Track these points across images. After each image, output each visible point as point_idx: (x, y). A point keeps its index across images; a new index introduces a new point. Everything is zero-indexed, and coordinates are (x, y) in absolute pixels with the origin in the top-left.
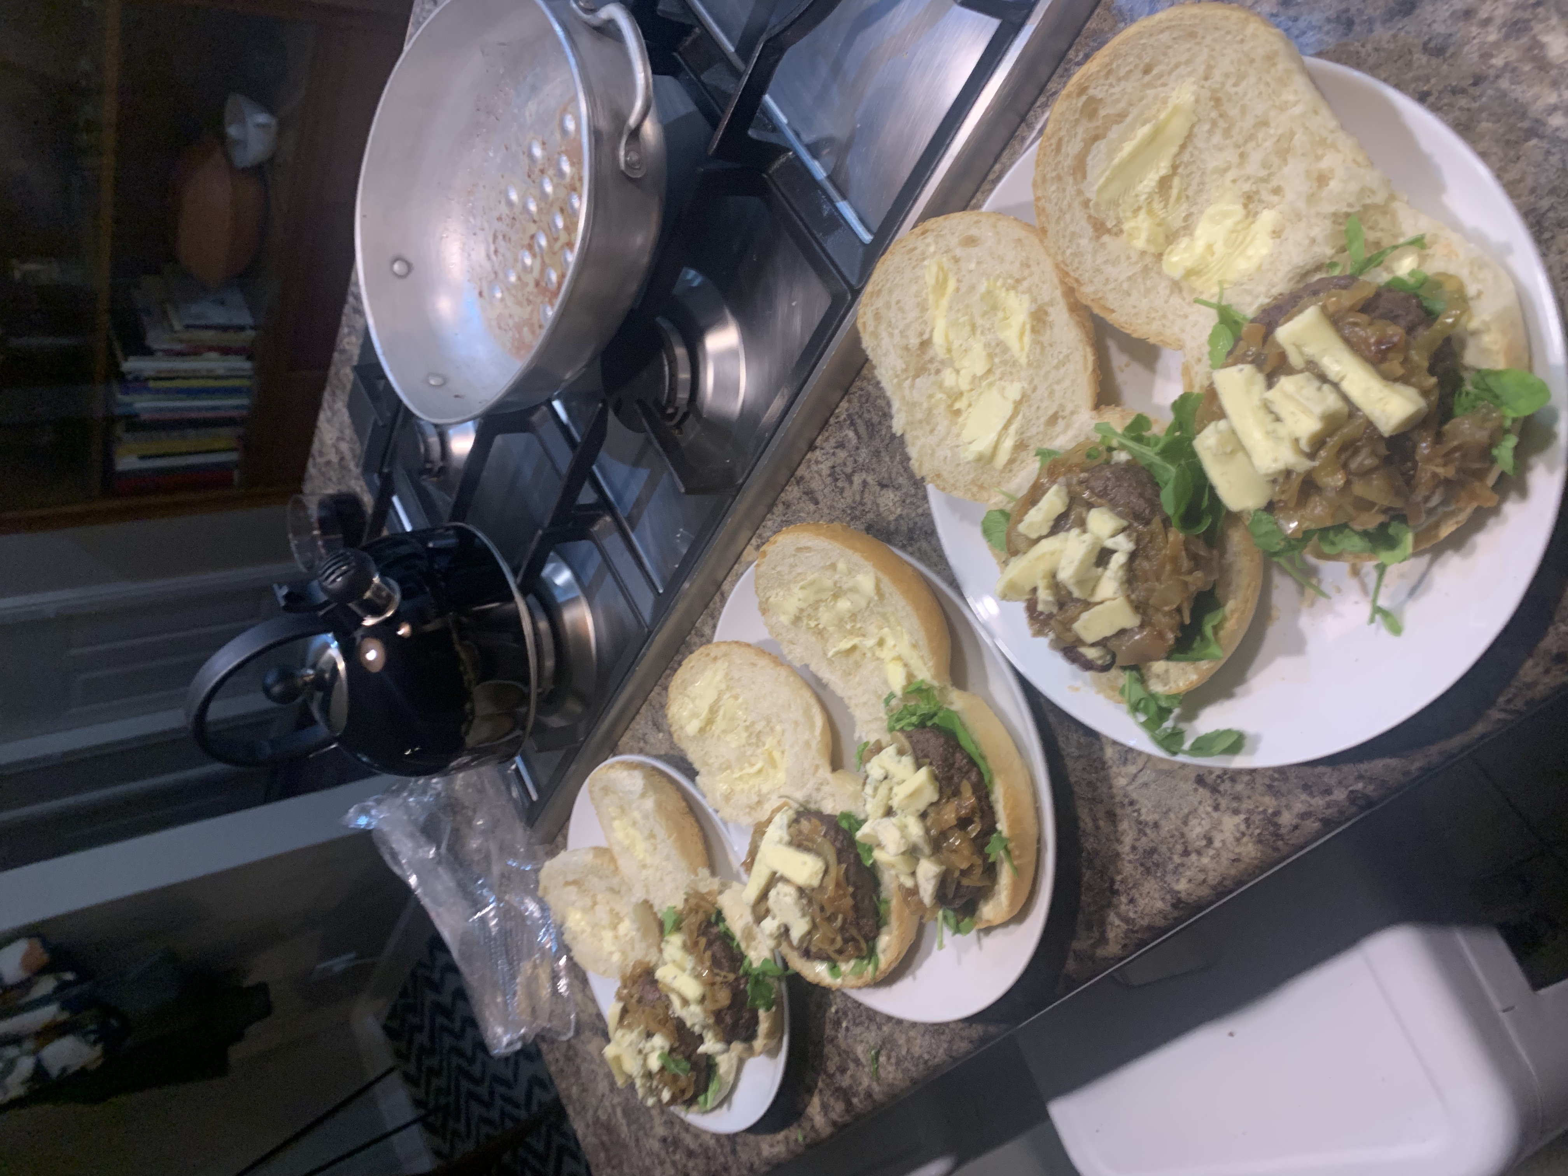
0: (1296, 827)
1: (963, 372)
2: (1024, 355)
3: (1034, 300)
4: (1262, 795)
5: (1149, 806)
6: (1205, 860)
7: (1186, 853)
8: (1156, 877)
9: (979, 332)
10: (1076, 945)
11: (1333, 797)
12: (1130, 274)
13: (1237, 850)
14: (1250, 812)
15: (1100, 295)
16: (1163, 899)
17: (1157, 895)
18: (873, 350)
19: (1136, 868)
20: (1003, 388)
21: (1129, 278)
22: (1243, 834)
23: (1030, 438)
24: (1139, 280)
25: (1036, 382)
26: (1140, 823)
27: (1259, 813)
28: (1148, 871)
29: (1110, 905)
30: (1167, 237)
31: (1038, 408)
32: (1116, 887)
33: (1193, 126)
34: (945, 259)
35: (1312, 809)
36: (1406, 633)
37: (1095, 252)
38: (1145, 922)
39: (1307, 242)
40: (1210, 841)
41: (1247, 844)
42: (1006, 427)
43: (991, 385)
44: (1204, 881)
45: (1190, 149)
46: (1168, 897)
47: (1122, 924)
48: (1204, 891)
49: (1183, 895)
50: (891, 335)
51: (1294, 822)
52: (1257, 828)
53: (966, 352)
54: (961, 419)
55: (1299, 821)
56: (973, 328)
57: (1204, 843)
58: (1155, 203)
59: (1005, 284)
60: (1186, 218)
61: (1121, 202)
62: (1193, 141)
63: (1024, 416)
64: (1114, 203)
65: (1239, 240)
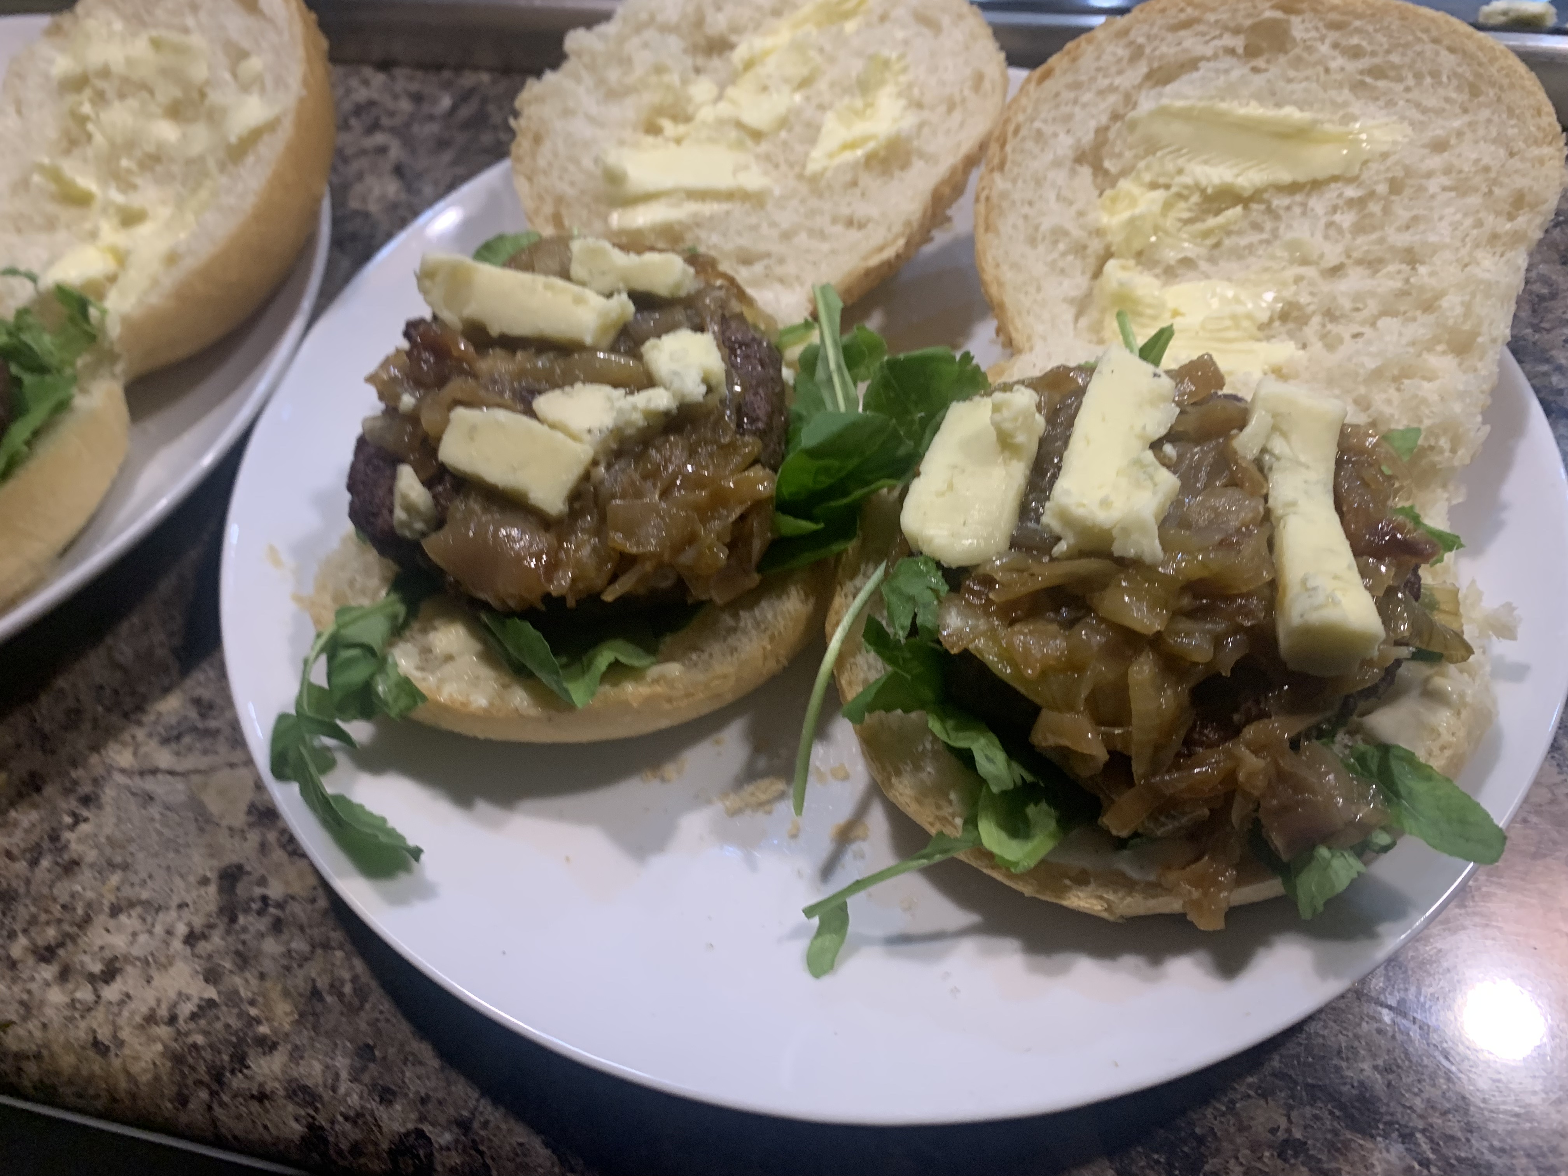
0: (262, 1097)
1: (727, 101)
2: (822, 165)
3: (912, 133)
4: (286, 993)
5: (108, 830)
7: (46, 954)
9: (805, 93)
11: (382, 1113)
12: (1062, 227)
13: (125, 1034)
14: (232, 998)
15: (1007, 204)
20: (747, 165)
21: (1058, 231)
22: (172, 1020)
26: (54, 838)
27: (240, 1016)
30: (1144, 252)
31: (755, 227)
35: (327, 1095)
36: (827, 981)
40: (110, 973)
43: (738, 146)
45: (1298, 198)
51: (270, 1086)
52: (206, 1033)
53: (765, 89)
54: (650, 139)
55: (281, 1092)
56: (804, 83)
57: (97, 968)
58: (1182, 205)
59: (910, 86)
60: (1187, 263)
61: (1159, 154)
62: (1309, 194)
63: (728, 213)
64: (1151, 147)
65: (1231, 334)
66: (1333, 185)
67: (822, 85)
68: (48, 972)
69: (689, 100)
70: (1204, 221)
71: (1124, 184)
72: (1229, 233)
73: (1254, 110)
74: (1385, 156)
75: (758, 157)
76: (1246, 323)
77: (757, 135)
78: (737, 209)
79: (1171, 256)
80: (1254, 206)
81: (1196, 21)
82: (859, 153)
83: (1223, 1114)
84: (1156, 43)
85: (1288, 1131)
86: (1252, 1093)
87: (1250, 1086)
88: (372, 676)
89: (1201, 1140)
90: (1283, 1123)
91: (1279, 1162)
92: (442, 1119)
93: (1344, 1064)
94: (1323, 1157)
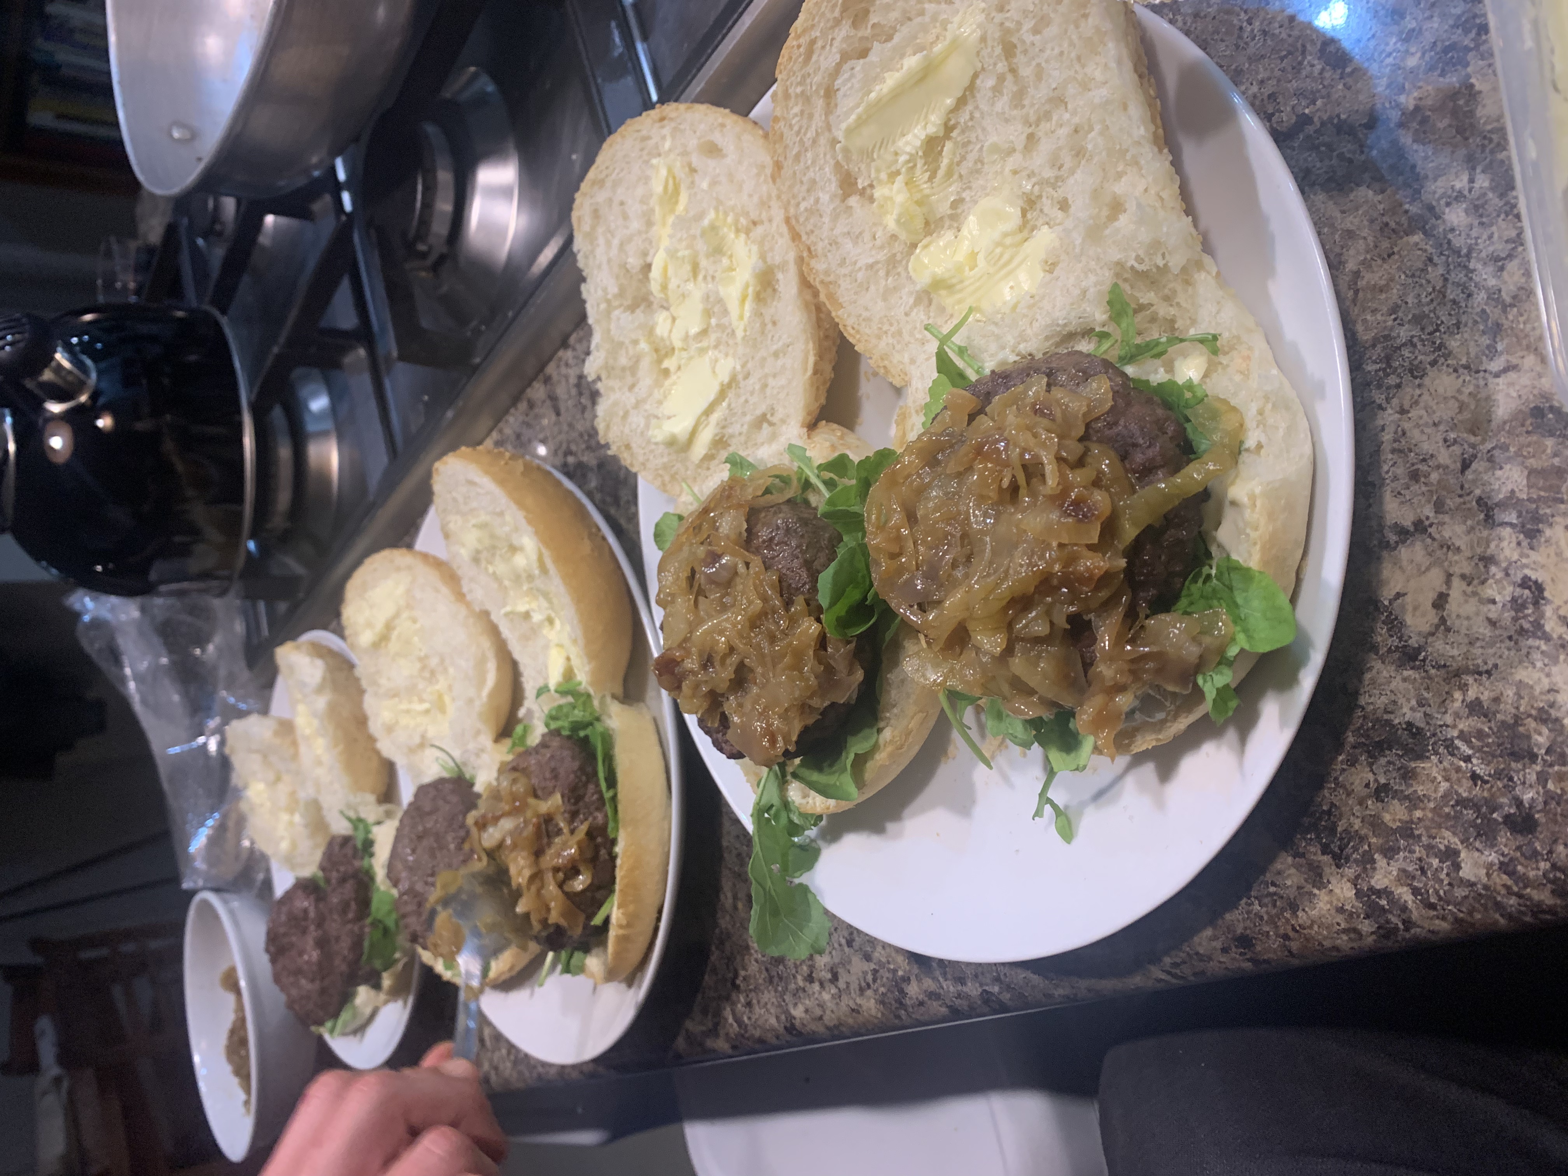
0: (921, 1004)
1: (677, 322)
2: (742, 327)
3: (763, 257)
6: (826, 996)
7: (810, 979)
8: (776, 991)
9: (700, 277)
10: (689, 1025)
11: (965, 989)
12: (871, 261)
13: (859, 1001)
15: (832, 278)
16: (777, 1018)
17: (772, 1011)
18: (586, 257)
19: (760, 971)
20: (716, 361)
21: (871, 267)
22: (868, 986)
23: (732, 436)
24: (882, 273)
25: (750, 365)
27: (889, 970)
28: (771, 980)
29: (728, 998)
30: (927, 223)
31: (746, 401)
32: (738, 982)
33: (975, 76)
34: (678, 164)
35: (941, 991)
36: (1075, 842)
37: (835, 218)
38: (757, 1033)
39: (1077, 292)
40: (835, 978)
41: (869, 999)
42: (708, 411)
43: (702, 351)
44: (821, 1018)
45: (969, 107)
46: (783, 1017)
47: (735, 1025)
48: (819, 1028)
49: (797, 1023)
50: (608, 244)
51: (921, 997)
52: (883, 986)
53: (683, 296)
54: (667, 383)
55: (926, 999)
56: (695, 269)
57: (829, 976)
58: (918, 171)
59: (736, 222)
60: (955, 204)
61: (875, 156)
62: (974, 97)
63: (729, 405)
64: (868, 155)
65: (1006, 257)
66: (978, 82)
67: (704, 263)
68: (816, 987)
69: (662, 339)
70: (939, 167)
71: (878, 193)
72: (958, 164)
73: (891, 80)
74: (983, 39)
75: (716, 347)
76: (1008, 241)
77: (704, 332)
78: (731, 394)
79: (944, 208)
80: (954, 134)
81: (813, 42)
82: (750, 298)
83: (1335, 790)
84: (808, 81)
85: (1376, 780)
86: (1345, 767)
87: (1342, 762)
88: (789, 817)
89: (1329, 813)
90: (1371, 777)
91: (1379, 804)
92: (988, 981)
93: (1392, 716)
94: (1403, 788)
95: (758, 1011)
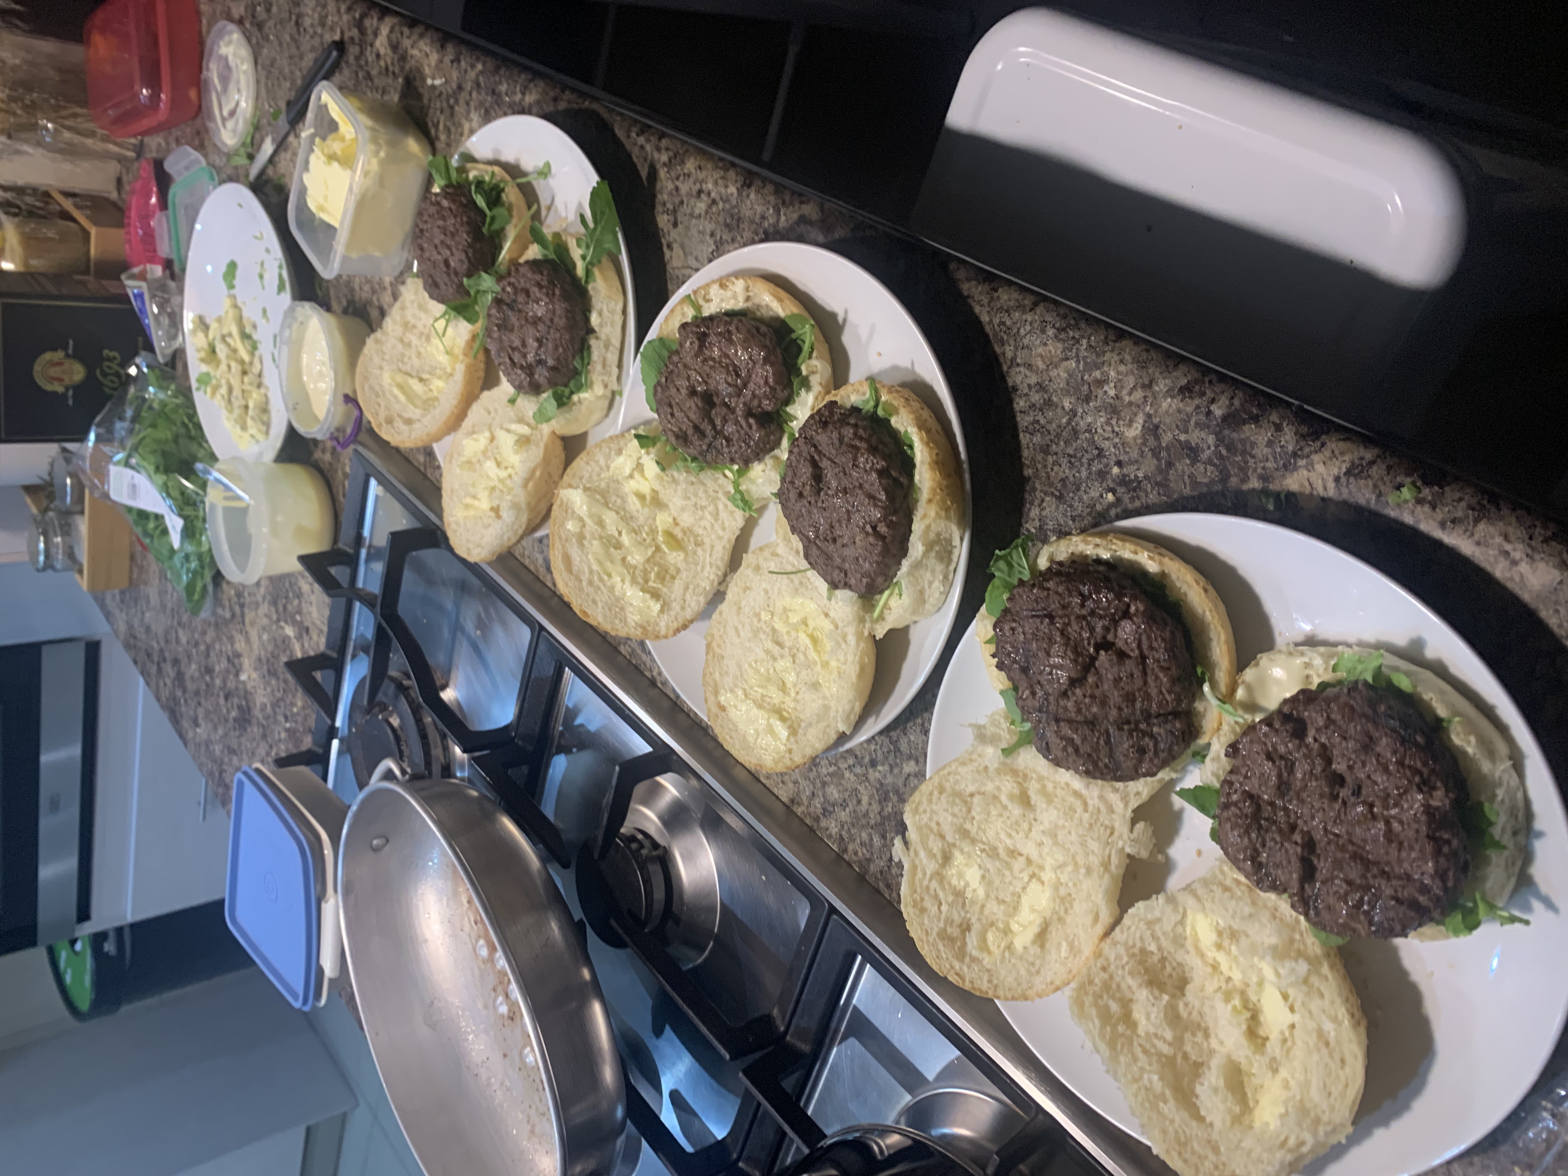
6: (711, 186)
22: (685, 174)
41: (688, 168)
46: (745, 194)
68: (713, 195)
95: (759, 209)
